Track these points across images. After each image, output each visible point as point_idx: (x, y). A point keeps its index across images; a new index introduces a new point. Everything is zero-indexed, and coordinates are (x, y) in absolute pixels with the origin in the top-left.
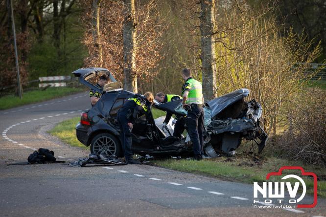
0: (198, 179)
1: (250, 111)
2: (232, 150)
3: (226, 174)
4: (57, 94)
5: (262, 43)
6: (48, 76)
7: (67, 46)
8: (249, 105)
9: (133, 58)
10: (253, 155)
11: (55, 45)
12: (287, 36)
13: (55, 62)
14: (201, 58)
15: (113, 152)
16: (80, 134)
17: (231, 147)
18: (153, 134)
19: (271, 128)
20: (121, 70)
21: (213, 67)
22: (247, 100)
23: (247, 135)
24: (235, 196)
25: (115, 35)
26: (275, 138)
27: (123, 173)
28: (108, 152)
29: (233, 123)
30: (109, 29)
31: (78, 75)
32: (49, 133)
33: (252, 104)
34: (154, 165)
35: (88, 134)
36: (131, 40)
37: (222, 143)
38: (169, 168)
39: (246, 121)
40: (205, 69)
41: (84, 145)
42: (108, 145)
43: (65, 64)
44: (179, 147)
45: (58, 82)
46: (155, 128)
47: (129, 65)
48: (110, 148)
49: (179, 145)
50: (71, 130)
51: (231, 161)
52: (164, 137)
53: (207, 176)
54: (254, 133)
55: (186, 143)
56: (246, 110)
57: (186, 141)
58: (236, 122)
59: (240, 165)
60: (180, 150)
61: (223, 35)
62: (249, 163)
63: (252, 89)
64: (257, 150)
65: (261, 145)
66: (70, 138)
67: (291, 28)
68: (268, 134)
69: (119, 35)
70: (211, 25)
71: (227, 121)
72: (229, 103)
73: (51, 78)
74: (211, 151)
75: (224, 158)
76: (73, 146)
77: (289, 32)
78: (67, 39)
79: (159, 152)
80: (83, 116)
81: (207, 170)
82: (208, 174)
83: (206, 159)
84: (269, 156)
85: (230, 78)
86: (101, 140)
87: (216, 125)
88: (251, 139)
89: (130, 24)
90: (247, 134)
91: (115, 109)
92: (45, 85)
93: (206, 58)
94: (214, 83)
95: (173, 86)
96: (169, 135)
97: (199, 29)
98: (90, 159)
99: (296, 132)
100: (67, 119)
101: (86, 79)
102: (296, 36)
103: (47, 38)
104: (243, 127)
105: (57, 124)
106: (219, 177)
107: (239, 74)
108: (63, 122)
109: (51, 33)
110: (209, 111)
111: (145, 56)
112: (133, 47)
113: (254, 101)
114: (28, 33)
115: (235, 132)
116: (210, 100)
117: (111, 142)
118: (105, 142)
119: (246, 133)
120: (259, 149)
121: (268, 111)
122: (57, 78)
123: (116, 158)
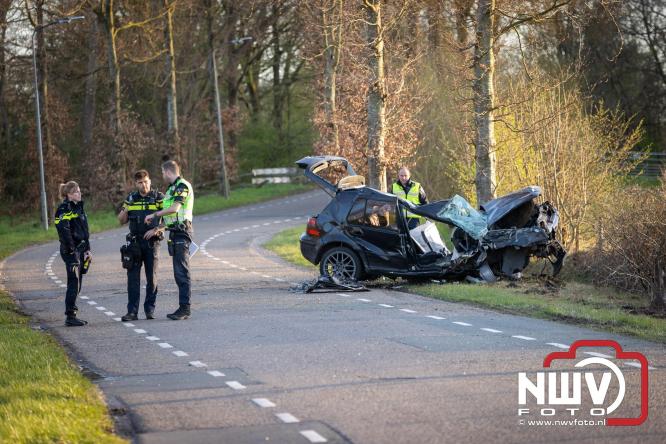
0: (468, 310)
1: (542, 218)
2: (516, 271)
3: (506, 304)
4: (277, 193)
5: (560, 122)
6: (265, 167)
7: (292, 127)
8: (541, 209)
9: (381, 143)
10: (546, 279)
11: (274, 125)
12: (594, 113)
13: (275, 149)
14: (475, 143)
15: (351, 273)
16: (306, 248)
17: (515, 268)
18: (407, 248)
19: (572, 241)
20: (365, 159)
21: (491, 156)
22: (539, 202)
23: (538, 251)
24: (518, 334)
25: (355, 111)
26: (576, 256)
27: (365, 303)
28: (344, 273)
29: (519, 234)
30: (348, 102)
31: (304, 166)
32: (264, 246)
33: (545, 208)
34: (407, 292)
35: (317, 248)
36: (378, 117)
37: (502, 261)
38: (427, 295)
39: (537, 231)
40: (480, 158)
41: (312, 264)
42: (345, 262)
43: (289, 151)
44: (443, 268)
45: (278, 176)
46: (409, 240)
47: (375, 152)
48: (347, 268)
49: (443, 264)
50: (294, 242)
51: (515, 286)
52: (422, 253)
53: (480, 307)
54: (547, 249)
55: (452, 261)
56: (537, 216)
57: (453, 259)
58: (522, 234)
59: (527, 292)
60: (445, 271)
61: (506, 111)
62: (540, 289)
63: (546, 187)
64: (551, 272)
65: (558, 265)
66: (292, 254)
67: (601, 102)
68: (568, 250)
69: (362, 111)
70: (488, 97)
71: (509, 231)
72: (513, 205)
73: (269, 171)
74: (487, 272)
75: (505, 283)
76: (298, 265)
77: (598, 107)
78: (292, 116)
79: (415, 273)
80: (310, 223)
81: (481, 299)
82: (483, 305)
83: (480, 284)
84: (569, 280)
85: (515, 171)
86: (335, 256)
87: (494, 237)
88: (543, 256)
89: (376, 96)
90: (539, 249)
91: (353, 214)
92: (261, 180)
93: (482, 143)
94: (493, 178)
95: (438, 184)
96: (429, 250)
97: (471, 103)
98: (319, 282)
99: (607, 247)
100: (290, 228)
101: (314, 172)
102: (609, 113)
103: (264, 115)
104: (531, 239)
105: (276, 235)
106: (497, 308)
107: (529, 166)
108: (284, 232)
109: (269, 108)
110: (485, 218)
111: (397, 140)
112: (380, 129)
113: (547, 203)
114: (237, 108)
115: (521, 247)
116: (486, 201)
117: (349, 259)
118: (340, 259)
119: (536, 248)
120: (555, 270)
121: (568, 218)
122: (277, 171)
123: (356, 282)
